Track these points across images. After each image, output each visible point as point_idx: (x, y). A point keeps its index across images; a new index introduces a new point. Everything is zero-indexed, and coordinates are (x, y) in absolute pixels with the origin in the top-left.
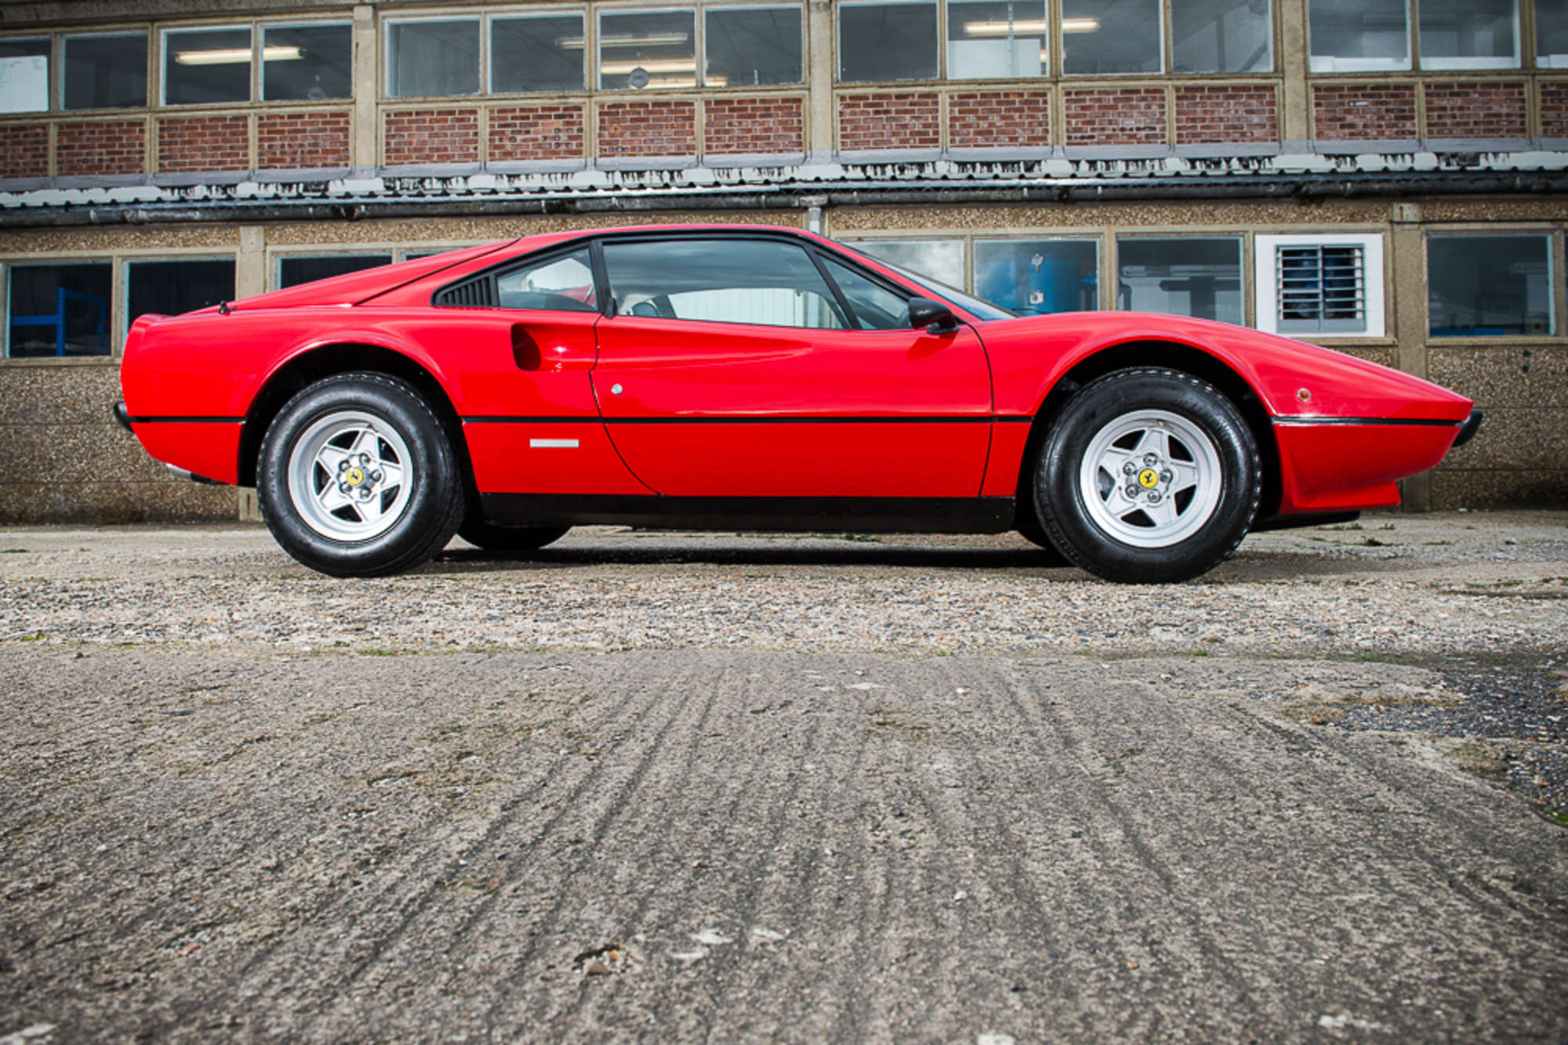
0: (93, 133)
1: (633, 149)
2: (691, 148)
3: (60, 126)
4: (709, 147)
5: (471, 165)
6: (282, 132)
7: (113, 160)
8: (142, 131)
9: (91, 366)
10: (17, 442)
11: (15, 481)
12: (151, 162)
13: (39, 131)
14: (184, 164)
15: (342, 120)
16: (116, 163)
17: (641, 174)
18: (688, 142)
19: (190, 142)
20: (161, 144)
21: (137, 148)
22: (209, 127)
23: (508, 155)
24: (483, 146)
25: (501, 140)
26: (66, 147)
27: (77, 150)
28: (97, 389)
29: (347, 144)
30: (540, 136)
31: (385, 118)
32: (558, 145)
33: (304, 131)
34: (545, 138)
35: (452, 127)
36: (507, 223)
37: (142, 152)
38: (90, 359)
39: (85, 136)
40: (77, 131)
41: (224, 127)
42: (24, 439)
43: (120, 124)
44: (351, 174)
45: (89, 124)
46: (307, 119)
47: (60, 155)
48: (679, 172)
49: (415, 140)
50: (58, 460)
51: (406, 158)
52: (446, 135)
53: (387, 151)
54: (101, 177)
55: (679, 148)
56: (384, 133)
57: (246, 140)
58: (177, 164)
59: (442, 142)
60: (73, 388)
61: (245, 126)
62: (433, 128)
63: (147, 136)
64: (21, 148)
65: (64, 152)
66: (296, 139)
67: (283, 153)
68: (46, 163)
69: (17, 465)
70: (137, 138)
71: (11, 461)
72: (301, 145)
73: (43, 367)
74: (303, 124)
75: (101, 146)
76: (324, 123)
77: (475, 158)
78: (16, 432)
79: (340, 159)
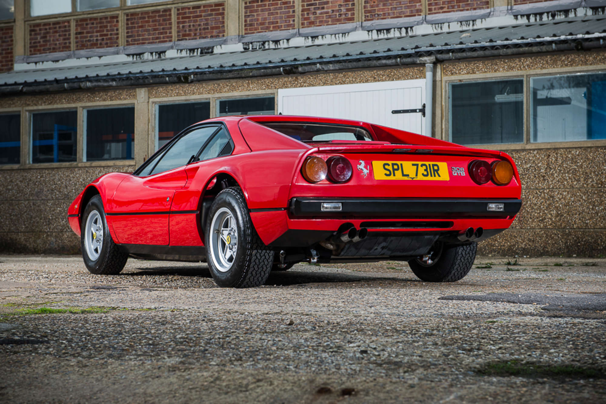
0: (93, 24)
1: (384, 14)
2: (419, 11)
3: (77, 21)
4: (430, 10)
5: (292, 31)
6: (189, 17)
7: (103, 39)
8: (117, 21)
9: (68, 168)
10: (34, 210)
11: (33, 231)
12: (122, 40)
13: (66, 24)
14: (139, 40)
15: (221, 8)
16: (105, 42)
17: (388, 30)
18: (418, 7)
19: (142, 27)
20: (127, 28)
21: (115, 32)
22: (152, 17)
23: (312, 23)
24: (298, 19)
25: (308, 14)
26: (80, 33)
27: (85, 35)
28: (70, 180)
29: (223, 22)
30: (330, 10)
31: (244, 5)
32: (340, 15)
33: (201, 16)
34: (333, 11)
35: (281, 8)
36: (267, 81)
37: (117, 34)
38: (67, 164)
39: (89, 26)
40: (85, 23)
41: (159, 16)
42: (37, 208)
43: (106, 18)
44: (225, 42)
45: (91, 19)
46: (202, 8)
47: (77, 38)
48: (411, 28)
49: (260, 18)
50: (52, 219)
51: (256, 29)
52: (277, 13)
53: (245, 26)
54: (97, 50)
55: (412, 11)
56: (243, 14)
57: (170, 24)
58: (135, 40)
59: (275, 18)
60: (59, 180)
61: (170, 15)
62: (270, 10)
63: (120, 24)
64: (58, 34)
65: (79, 36)
66: (196, 21)
67: (190, 30)
68: (70, 43)
69: (34, 222)
70: (115, 26)
71: (31, 220)
72: (199, 25)
73: (46, 169)
74: (201, 12)
75: (97, 32)
76: (212, 10)
77: (293, 27)
78: (33, 204)
79: (220, 33)
